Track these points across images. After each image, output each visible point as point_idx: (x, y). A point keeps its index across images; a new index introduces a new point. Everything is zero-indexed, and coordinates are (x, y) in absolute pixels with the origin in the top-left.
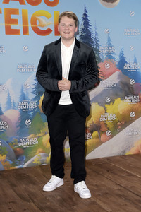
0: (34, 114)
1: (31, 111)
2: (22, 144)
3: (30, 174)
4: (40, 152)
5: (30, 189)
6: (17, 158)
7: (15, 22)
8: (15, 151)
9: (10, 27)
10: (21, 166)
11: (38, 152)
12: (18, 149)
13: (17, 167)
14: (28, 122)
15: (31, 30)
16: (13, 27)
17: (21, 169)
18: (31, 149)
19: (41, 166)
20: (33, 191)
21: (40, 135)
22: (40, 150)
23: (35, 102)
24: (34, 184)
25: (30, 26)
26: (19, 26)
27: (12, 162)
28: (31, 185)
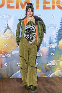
0: (56, 50)
1: (54, 48)
2: (49, 65)
3: (53, 80)
4: (58, 70)
5: (52, 88)
6: (47, 72)
7: (48, 3)
8: (46, 68)
9: (46, 6)
10: (49, 76)
11: (57, 70)
12: (47, 67)
13: (46, 76)
14: (52, 54)
15: (56, 7)
16: (47, 5)
17: (49, 77)
18: (53, 68)
19: (58, 77)
20: (54, 89)
21: (58, 61)
22: (58, 68)
23: (56, 44)
24: (55, 85)
25: (56, 5)
26: (50, 5)
27: (44, 74)
28: (53, 86)
